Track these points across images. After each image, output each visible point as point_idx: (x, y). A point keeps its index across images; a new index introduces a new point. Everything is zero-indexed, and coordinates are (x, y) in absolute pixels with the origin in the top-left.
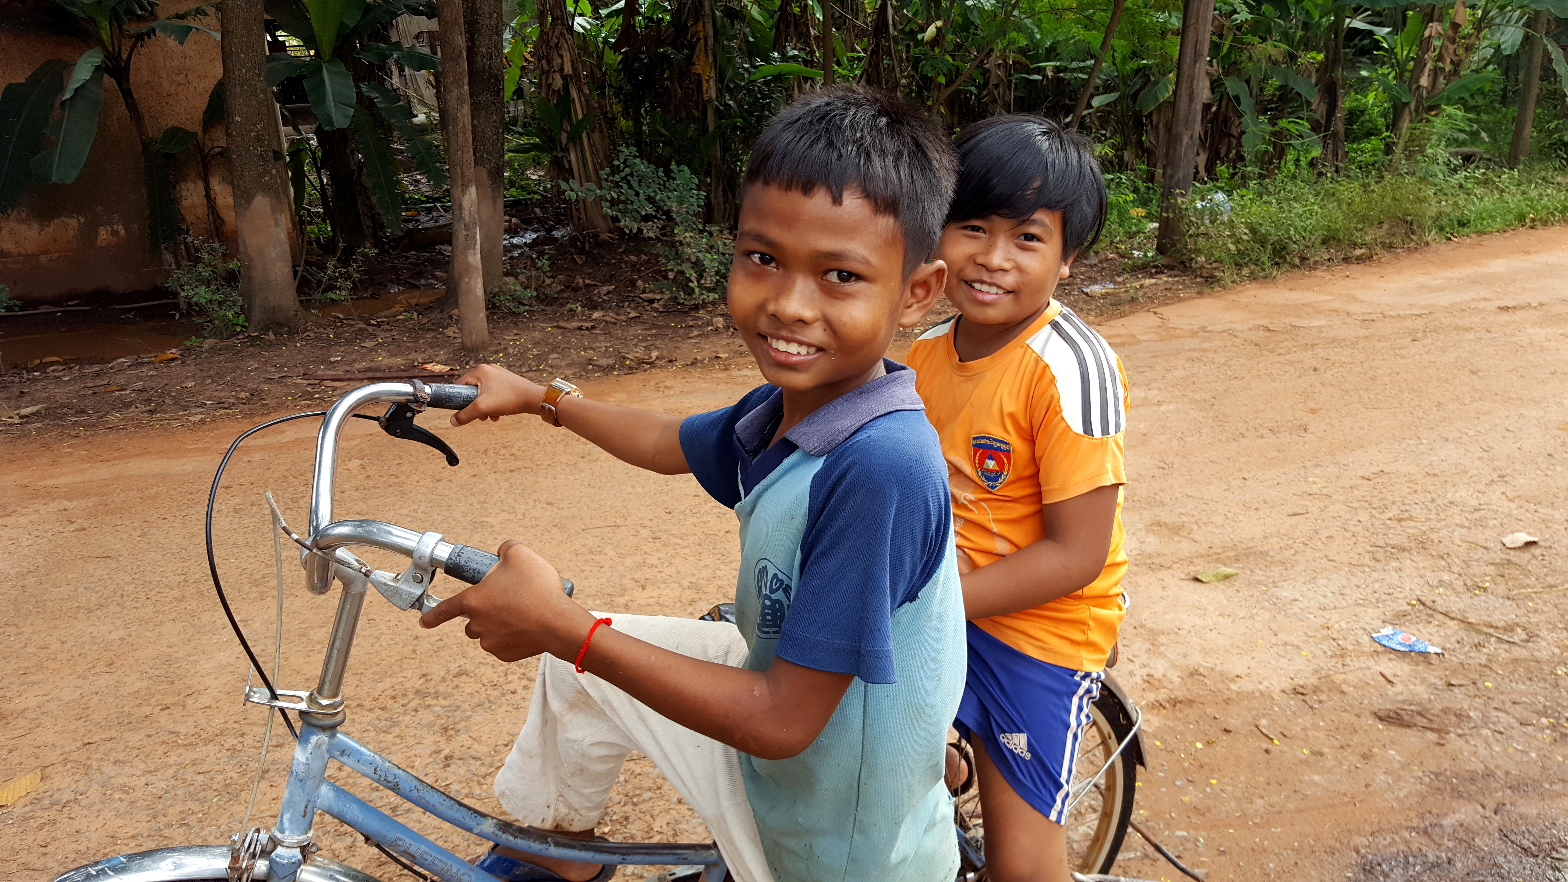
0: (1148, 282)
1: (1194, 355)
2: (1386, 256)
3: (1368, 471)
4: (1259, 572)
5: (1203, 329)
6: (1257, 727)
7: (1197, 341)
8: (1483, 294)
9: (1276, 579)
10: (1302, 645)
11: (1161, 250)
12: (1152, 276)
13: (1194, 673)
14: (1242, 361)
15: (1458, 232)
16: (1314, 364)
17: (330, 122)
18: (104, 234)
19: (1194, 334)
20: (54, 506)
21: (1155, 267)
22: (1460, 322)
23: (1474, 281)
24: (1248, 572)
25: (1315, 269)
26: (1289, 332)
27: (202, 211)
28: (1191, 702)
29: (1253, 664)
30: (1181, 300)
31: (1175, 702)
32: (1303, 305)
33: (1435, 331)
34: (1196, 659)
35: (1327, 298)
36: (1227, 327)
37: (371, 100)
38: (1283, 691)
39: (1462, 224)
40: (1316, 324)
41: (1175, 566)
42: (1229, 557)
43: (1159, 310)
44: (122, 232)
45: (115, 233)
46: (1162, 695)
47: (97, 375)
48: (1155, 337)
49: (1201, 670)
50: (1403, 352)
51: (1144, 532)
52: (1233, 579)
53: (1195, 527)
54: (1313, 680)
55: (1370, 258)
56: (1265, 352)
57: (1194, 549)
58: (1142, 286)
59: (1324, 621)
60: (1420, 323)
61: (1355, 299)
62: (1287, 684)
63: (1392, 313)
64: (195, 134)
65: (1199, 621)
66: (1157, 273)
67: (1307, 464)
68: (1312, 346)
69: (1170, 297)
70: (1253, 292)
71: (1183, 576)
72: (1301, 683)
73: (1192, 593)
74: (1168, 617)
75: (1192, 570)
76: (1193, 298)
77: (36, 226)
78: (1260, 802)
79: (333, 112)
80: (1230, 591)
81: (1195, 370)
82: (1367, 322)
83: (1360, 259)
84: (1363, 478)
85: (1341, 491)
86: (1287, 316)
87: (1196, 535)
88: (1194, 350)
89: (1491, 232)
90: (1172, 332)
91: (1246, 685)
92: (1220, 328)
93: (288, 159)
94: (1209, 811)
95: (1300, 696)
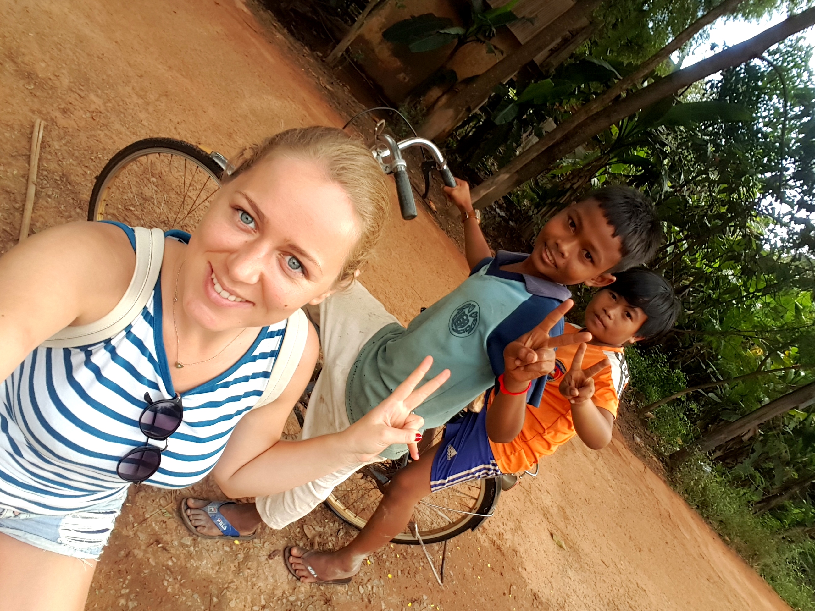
0: (655, 459)
1: (639, 491)
2: (734, 552)
3: (641, 585)
4: (571, 558)
5: (652, 490)
6: (511, 585)
7: (645, 489)
8: (749, 602)
9: (573, 567)
10: (554, 589)
11: (671, 456)
12: (658, 459)
13: (515, 551)
14: (650, 511)
15: (767, 578)
16: (669, 542)
17: (495, 118)
18: (402, 75)
19: (647, 487)
20: (304, 112)
21: (663, 459)
22: (730, 597)
23: (751, 595)
24: (568, 554)
25: (707, 524)
26: (675, 525)
27: (432, 100)
28: (503, 555)
29: (534, 573)
30: (657, 475)
31: (499, 548)
32: (690, 526)
33: (718, 587)
34: (521, 549)
35: (699, 534)
36: (659, 498)
37: (513, 127)
38: (532, 590)
39: (772, 579)
40: (686, 535)
41: (551, 524)
42: (569, 544)
43: (647, 468)
44: (406, 81)
45: (405, 78)
46: (498, 542)
47: (354, 102)
48: (636, 472)
49: (518, 553)
50: (699, 577)
51: (556, 505)
52: (562, 549)
53: (572, 524)
54: (544, 600)
55: (728, 544)
56: (660, 519)
57: (563, 528)
58: (652, 457)
59: (570, 593)
60: (717, 579)
61: (707, 546)
62: (535, 590)
63: (712, 565)
64: (457, 79)
65: (536, 543)
66: (661, 460)
67: (627, 558)
68: (676, 537)
69: (656, 470)
70: (680, 502)
71: (550, 529)
72: (540, 595)
73: (546, 536)
74: (529, 530)
75: (554, 531)
76: (661, 479)
77: (389, 53)
78: (483, 600)
79: (499, 117)
80: (556, 550)
81: (633, 495)
82: (701, 556)
83: (724, 540)
84: (637, 584)
85: (626, 577)
86: (681, 521)
87: (569, 527)
88: (641, 490)
89: (779, 594)
90: (642, 478)
91: (524, 574)
92: (657, 496)
93: (470, 115)
94: (467, 580)
95: (534, 598)
